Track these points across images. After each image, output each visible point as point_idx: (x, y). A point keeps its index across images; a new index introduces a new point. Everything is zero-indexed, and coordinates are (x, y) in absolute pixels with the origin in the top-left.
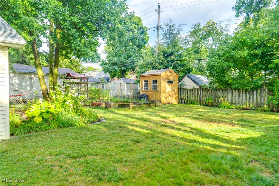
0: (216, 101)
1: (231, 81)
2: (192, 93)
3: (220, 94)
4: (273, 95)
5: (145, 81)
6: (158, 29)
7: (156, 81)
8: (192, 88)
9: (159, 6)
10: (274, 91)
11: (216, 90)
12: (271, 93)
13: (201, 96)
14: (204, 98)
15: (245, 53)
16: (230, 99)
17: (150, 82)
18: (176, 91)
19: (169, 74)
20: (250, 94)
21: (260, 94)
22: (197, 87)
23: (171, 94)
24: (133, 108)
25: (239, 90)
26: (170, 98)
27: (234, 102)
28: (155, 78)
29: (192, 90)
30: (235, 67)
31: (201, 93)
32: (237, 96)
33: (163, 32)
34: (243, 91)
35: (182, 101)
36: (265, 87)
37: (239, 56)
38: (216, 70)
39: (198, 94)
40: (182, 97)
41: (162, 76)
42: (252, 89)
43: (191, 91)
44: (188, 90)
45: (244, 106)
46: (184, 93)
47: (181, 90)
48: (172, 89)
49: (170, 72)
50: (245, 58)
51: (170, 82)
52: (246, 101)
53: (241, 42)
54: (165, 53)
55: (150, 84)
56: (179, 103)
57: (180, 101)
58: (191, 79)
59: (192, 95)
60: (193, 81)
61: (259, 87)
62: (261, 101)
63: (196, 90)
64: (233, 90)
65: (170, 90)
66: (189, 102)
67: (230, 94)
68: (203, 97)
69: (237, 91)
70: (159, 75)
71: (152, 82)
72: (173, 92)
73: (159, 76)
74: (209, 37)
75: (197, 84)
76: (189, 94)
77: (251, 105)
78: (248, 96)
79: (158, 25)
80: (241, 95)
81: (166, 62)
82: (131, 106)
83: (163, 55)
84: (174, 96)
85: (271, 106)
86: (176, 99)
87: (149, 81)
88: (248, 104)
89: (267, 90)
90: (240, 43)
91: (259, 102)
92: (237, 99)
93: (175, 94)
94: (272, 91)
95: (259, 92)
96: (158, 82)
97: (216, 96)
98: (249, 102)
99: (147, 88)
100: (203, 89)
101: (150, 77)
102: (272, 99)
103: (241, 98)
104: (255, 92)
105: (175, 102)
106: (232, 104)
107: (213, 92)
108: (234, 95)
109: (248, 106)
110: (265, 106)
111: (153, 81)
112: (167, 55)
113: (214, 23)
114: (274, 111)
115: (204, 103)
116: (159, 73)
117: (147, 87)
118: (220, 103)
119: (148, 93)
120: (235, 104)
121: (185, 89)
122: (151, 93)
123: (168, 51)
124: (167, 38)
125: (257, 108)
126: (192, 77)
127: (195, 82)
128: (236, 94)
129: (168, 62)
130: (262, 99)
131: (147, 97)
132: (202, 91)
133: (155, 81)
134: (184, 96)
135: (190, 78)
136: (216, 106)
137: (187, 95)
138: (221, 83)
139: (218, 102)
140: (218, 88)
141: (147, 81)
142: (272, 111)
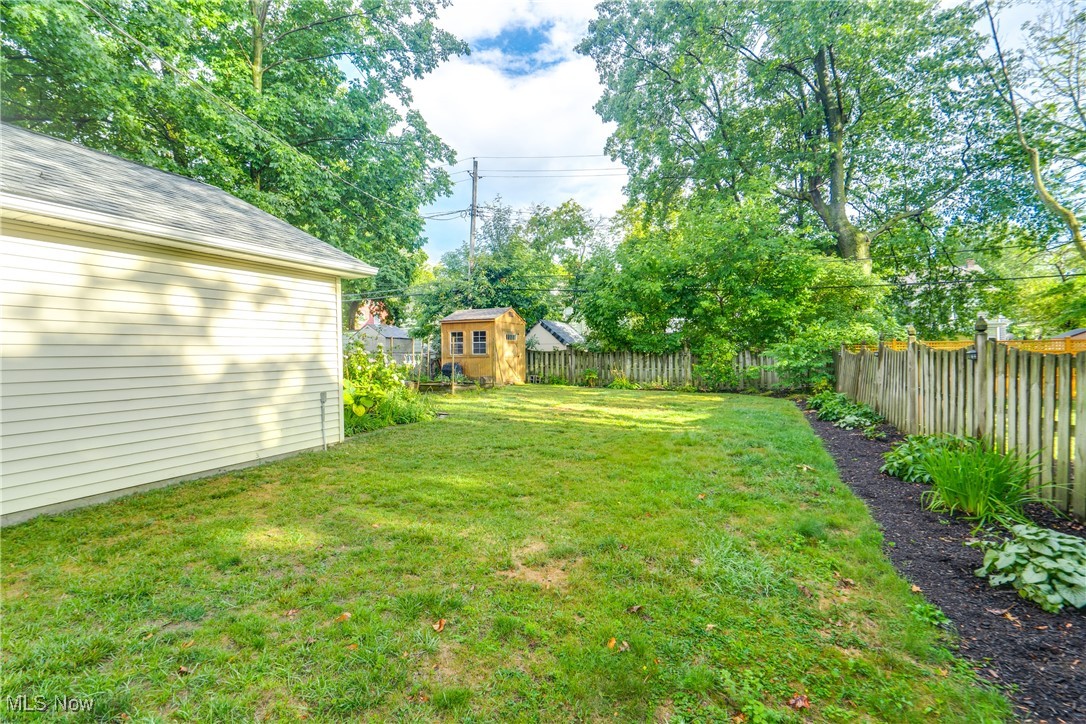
0: (603, 376)
1: (631, 337)
2: (554, 360)
3: (610, 361)
4: (700, 363)
5: (454, 334)
6: (473, 215)
7: (483, 333)
8: (552, 350)
9: (476, 164)
10: (703, 357)
11: (603, 354)
12: (697, 360)
13: (573, 367)
14: (578, 371)
15: (657, 286)
16: (628, 371)
17: (469, 336)
18: (522, 355)
19: (508, 319)
20: (662, 361)
21: (679, 361)
22: (562, 348)
23: (512, 365)
24: (457, 391)
25: (644, 354)
26: (511, 373)
27: (636, 377)
28: (480, 328)
29: (553, 354)
30: (639, 311)
31: (573, 360)
32: (641, 366)
33: (483, 223)
34: (650, 356)
35: (532, 378)
36: (686, 349)
37: (648, 291)
38: (603, 315)
39: (566, 363)
40: (532, 369)
41: (496, 323)
42: (667, 353)
43: (552, 356)
44: (544, 353)
45: (654, 384)
46: (536, 361)
47: (531, 355)
48: (513, 351)
49: (510, 314)
50: (657, 296)
51: (510, 337)
52: (657, 374)
53: (649, 264)
54: (491, 271)
55: (469, 340)
56: (526, 382)
57: (529, 379)
58: (550, 330)
59: (554, 364)
60: (554, 334)
61: (677, 348)
62: (680, 375)
63: (563, 354)
64: (634, 355)
65: (511, 354)
66: (546, 381)
67: (629, 362)
68: (576, 367)
69: (641, 357)
70: (491, 322)
71: (473, 337)
72: (516, 359)
73: (490, 324)
74: (566, 236)
75: (562, 341)
76: (547, 363)
77: (666, 382)
78: (659, 365)
79: (473, 205)
80: (648, 363)
81: (493, 292)
82: (454, 387)
83: (487, 275)
84: (519, 368)
85: (696, 383)
86: (521, 373)
87: (465, 334)
88: (659, 379)
89: (689, 355)
90: (648, 267)
91: (677, 376)
92: (641, 372)
93: (520, 364)
94: (699, 356)
95: (677, 357)
96: (487, 336)
97: (603, 367)
98: (662, 376)
99: (460, 349)
100: (576, 352)
101: (467, 325)
102: (700, 370)
103: (647, 369)
104: (671, 358)
105: (519, 380)
106: (631, 380)
107: (596, 359)
108: (635, 364)
109: (659, 383)
110: (688, 384)
111: (476, 334)
112: (495, 277)
113: (578, 208)
114: (702, 391)
115: (579, 381)
116: (488, 317)
117: (461, 346)
118: (612, 380)
119: (463, 361)
120: (638, 380)
121: (539, 353)
122: (469, 361)
123: (499, 266)
124: (491, 236)
125: (675, 386)
126: (550, 327)
127: (558, 337)
128: (638, 361)
129: (498, 290)
130: (683, 370)
131: (461, 369)
132: (574, 357)
133: (480, 336)
134: (536, 367)
135: (546, 328)
136: (605, 386)
137: (542, 365)
138: (611, 340)
139: (606, 378)
140: (607, 350)
141: (461, 334)
142: (699, 391)
